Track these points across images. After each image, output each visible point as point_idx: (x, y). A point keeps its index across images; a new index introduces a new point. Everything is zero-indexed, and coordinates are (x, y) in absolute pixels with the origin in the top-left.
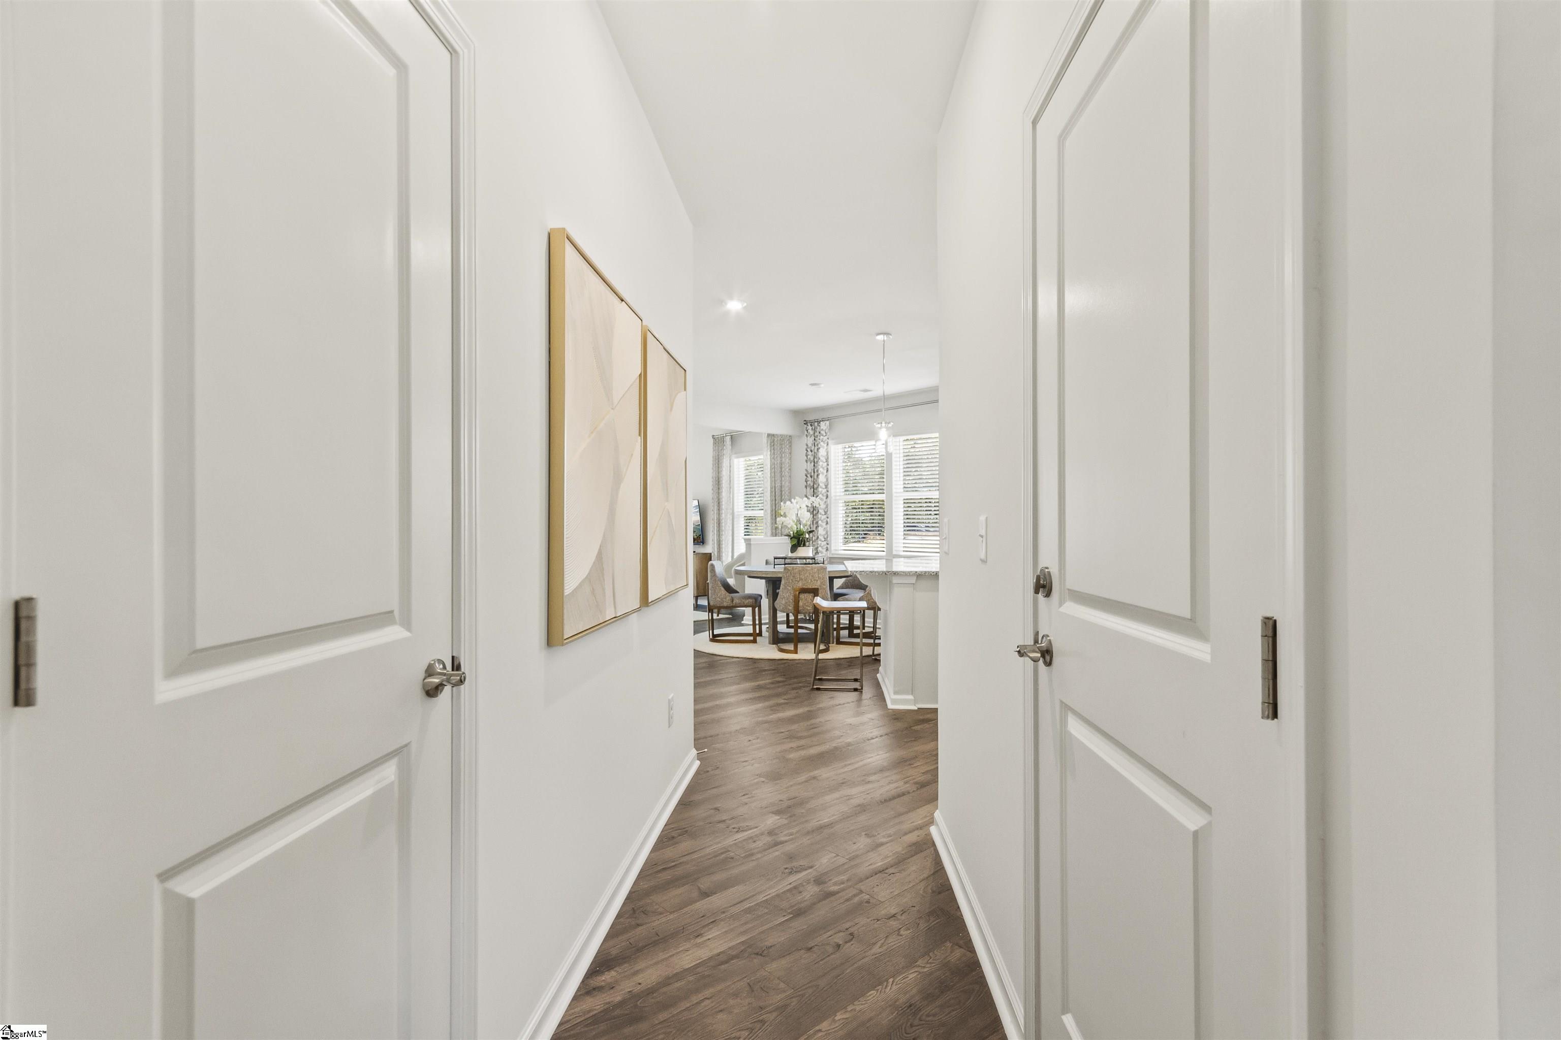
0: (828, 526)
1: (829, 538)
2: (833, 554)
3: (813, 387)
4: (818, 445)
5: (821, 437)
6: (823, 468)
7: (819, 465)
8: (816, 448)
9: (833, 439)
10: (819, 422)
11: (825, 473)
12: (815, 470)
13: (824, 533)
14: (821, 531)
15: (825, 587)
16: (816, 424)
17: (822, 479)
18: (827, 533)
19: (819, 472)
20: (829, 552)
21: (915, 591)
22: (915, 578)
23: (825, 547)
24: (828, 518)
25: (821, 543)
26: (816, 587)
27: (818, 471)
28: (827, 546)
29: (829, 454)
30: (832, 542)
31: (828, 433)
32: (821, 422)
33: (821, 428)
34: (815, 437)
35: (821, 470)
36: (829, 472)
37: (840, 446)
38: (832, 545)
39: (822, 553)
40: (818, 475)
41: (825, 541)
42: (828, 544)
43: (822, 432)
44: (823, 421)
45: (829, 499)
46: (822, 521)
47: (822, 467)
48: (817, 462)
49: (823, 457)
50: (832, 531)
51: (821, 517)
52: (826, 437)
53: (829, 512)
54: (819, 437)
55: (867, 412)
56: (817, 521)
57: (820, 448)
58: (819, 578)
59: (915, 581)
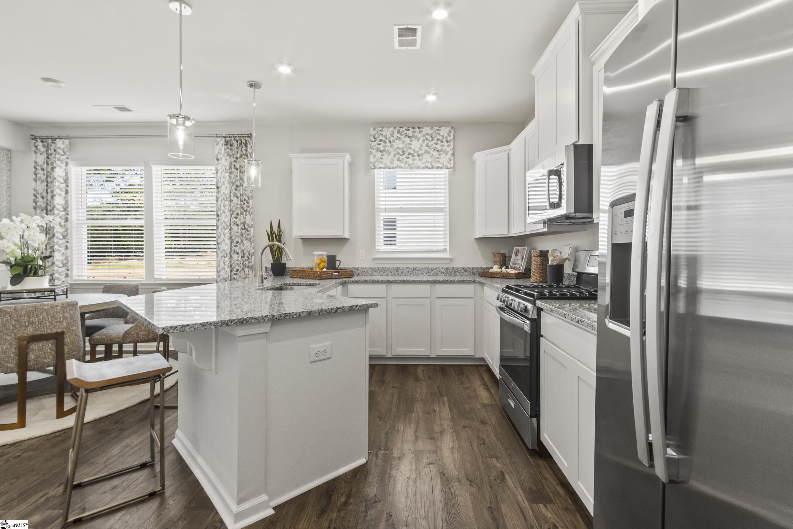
0: (69, 251)
1: (69, 264)
2: (74, 280)
3: (48, 83)
4: (52, 164)
5: (58, 156)
6: (61, 189)
7: (55, 185)
8: (50, 167)
9: (73, 160)
10: (54, 139)
11: (64, 195)
12: (49, 191)
13: (63, 258)
14: (58, 256)
15: (74, 328)
16: (50, 141)
17: (59, 201)
18: (67, 258)
19: (55, 193)
20: (69, 279)
21: (268, 342)
22: (270, 324)
23: (64, 273)
24: (68, 242)
25: (59, 270)
26: (60, 330)
27: (52, 192)
28: (67, 272)
29: (69, 175)
30: (74, 267)
31: (68, 153)
32: (57, 140)
33: (57, 146)
34: (48, 154)
35: (58, 191)
36: (69, 195)
37: (84, 169)
38: (74, 271)
39: (59, 279)
40: (52, 197)
41: (63, 267)
42: (68, 270)
43: (58, 150)
44: (59, 138)
45: (69, 223)
46: (59, 245)
47: (59, 188)
48: (52, 182)
49: (61, 177)
50: (74, 256)
51: (58, 240)
52: (64, 157)
53: (69, 237)
54: (54, 155)
55: (121, 137)
56: (51, 245)
57: (55, 167)
58: (66, 318)
59: (269, 328)
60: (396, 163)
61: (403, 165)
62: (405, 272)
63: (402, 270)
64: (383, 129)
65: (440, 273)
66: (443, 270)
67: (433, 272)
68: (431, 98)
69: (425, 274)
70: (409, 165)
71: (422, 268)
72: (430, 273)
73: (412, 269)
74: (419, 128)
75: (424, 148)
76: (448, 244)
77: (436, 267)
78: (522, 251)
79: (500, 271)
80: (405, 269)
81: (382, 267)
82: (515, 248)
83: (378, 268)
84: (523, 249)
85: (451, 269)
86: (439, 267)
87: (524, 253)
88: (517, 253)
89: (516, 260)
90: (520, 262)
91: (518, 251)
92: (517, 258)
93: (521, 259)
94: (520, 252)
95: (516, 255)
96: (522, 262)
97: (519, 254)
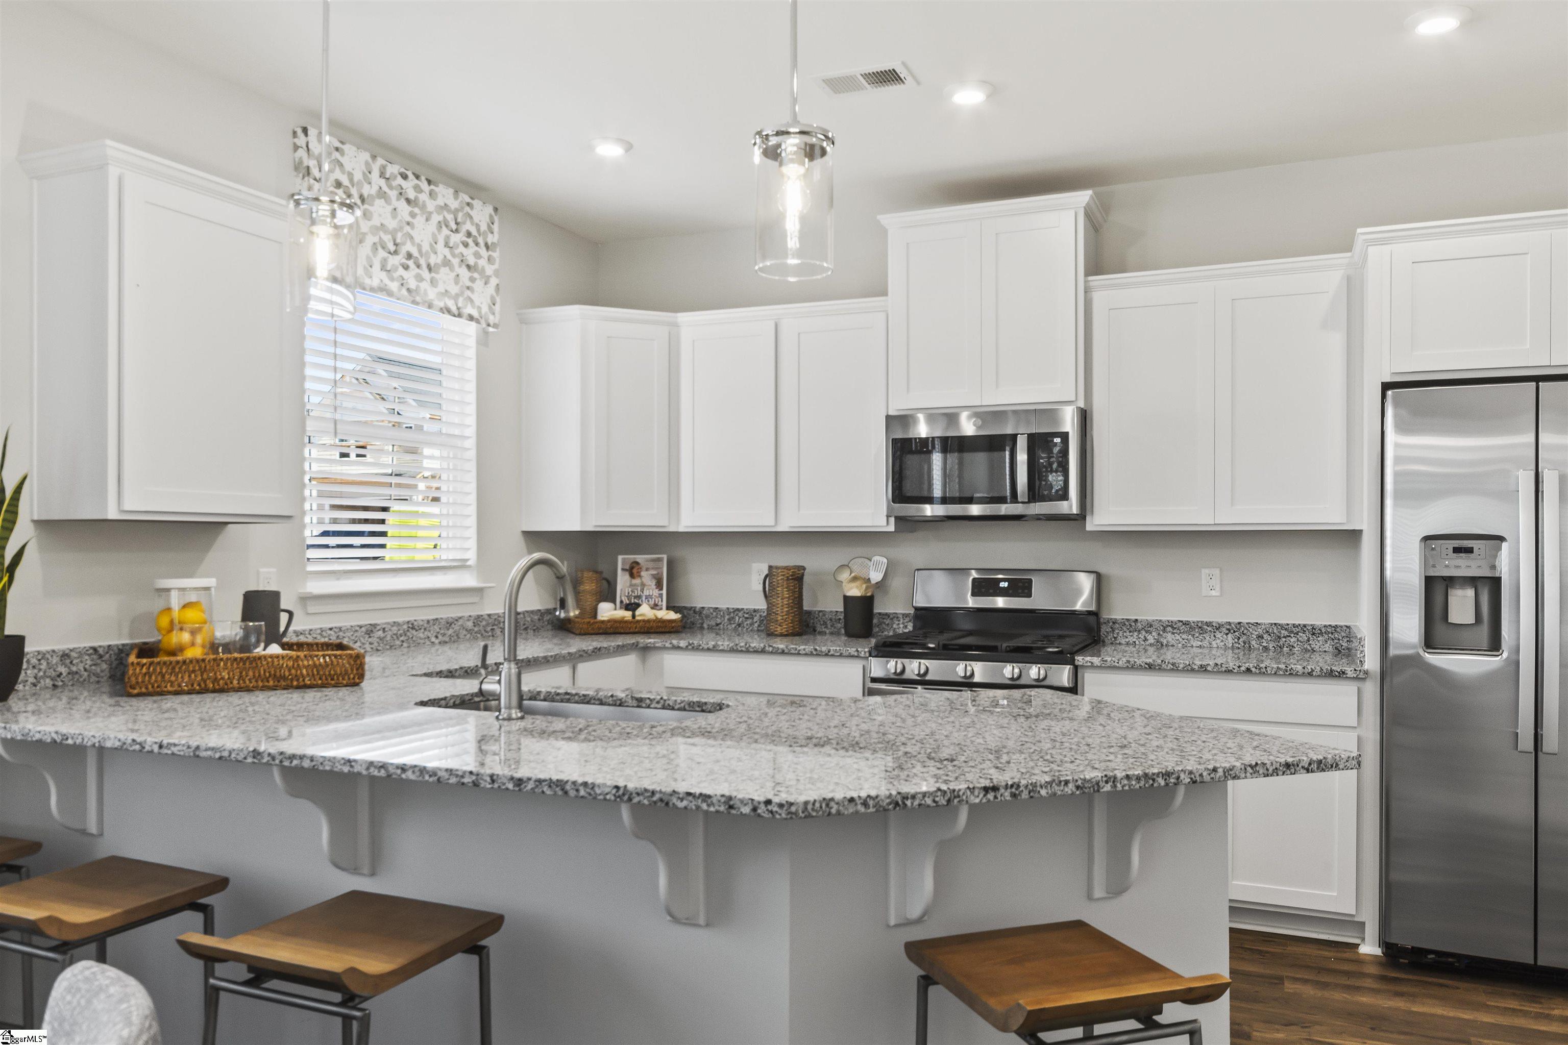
60: (378, 277)
61: (394, 286)
62: (389, 638)
63: (380, 633)
64: (344, 147)
65: (465, 632)
66: (470, 624)
67: (450, 632)
68: (609, 151)
69: (433, 639)
70: (409, 290)
71: (428, 622)
72: (444, 635)
73: (405, 627)
74: (429, 182)
75: (443, 251)
76: (472, 544)
77: (454, 615)
78: (651, 565)
79: (634, 616)
80: (389, 626)
81: (330, 626)
82: (620, 558)
83: (319, 631)
84: (654, 560)
85: (486, 617)
86: (460, 615)
87: (659, 571)
88: (635, 571)
89: (636, 587)
90: (656, 592)
91: (635, 565)
92: (637, 581)
93: (654, 583)
94: (644, 569)
95: (632, 576)
96: (661, 592)
97: (643, 573)
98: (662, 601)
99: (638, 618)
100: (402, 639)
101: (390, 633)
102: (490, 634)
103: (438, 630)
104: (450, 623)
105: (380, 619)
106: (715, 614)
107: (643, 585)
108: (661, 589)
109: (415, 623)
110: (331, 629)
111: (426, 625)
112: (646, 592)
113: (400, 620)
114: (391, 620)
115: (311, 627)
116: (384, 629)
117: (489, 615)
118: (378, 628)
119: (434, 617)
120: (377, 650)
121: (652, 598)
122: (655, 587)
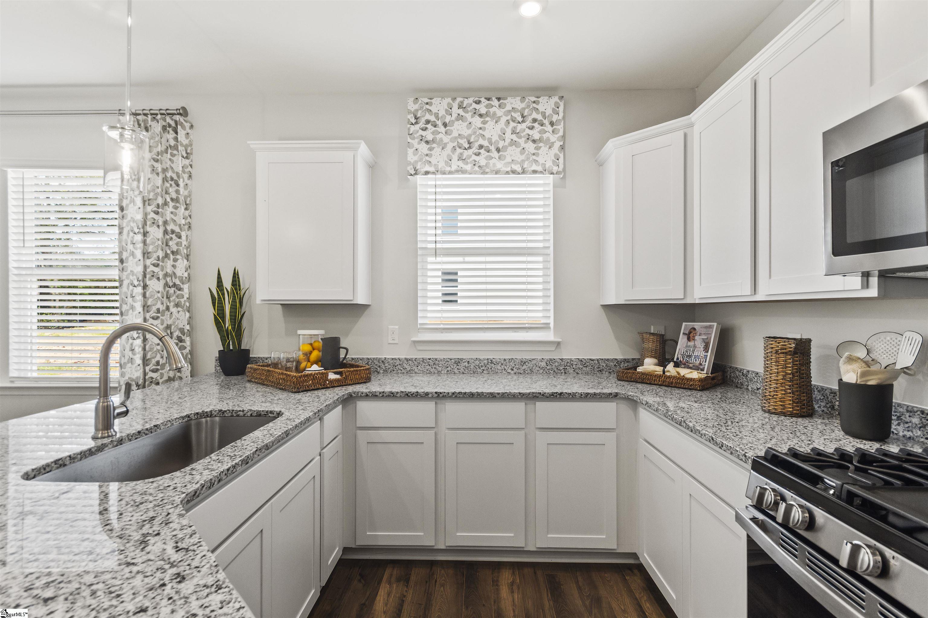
60: (456, 164)
61: (468, 167)
62: (472, 367)
63: (466, 364)
64: (433, 101)
65: (537, 368)
66: (543, 364)
67: (525, 367)
69: (510, 371)
70: (479, 167)
71: (505, 360)
72: (519, 369)
73: (486, 362)
74: (499, 99)
75: (509, 136)
76: (551, 314)
77: (527, 357)
78: (703, 331)
79: (664, 372)
80: (473, 361)
81: (429, 357)
82: (684, 324)
83: (421, 360)
84: (706, 327)
85: (559, 361)
86: (534, 358)
87: (709, 336)
88: (691, 335)
89: (689, 348)
90: (703, 354)
91: (692, 330)
92: (691, 343)
93: (703, 346)
94: (698, 334)
95: (689, 339)
96: (706, 354)
97: (697, 338)
98: (706, 361)
99: (667, 374)
100: (483, 368)
101: (473, 364)
102: (562, 371)
103: (513, 365)
104: (523, 362)
105: (465, 356)
106: (756, 378)
107: (695, 346)
108: (707, 352)
109: (494, 360)
110: (429, 359)
111: (502, 362)
112: (696, 353)
113: (482, 357)
114: (474, 357)
115: (416, 357)
116: (468, 362)
117: (562, 360)
118: (464, 361)
119: (510, 357)
120: (463, 373)
121: (698, 358)
122: (702, 349)
